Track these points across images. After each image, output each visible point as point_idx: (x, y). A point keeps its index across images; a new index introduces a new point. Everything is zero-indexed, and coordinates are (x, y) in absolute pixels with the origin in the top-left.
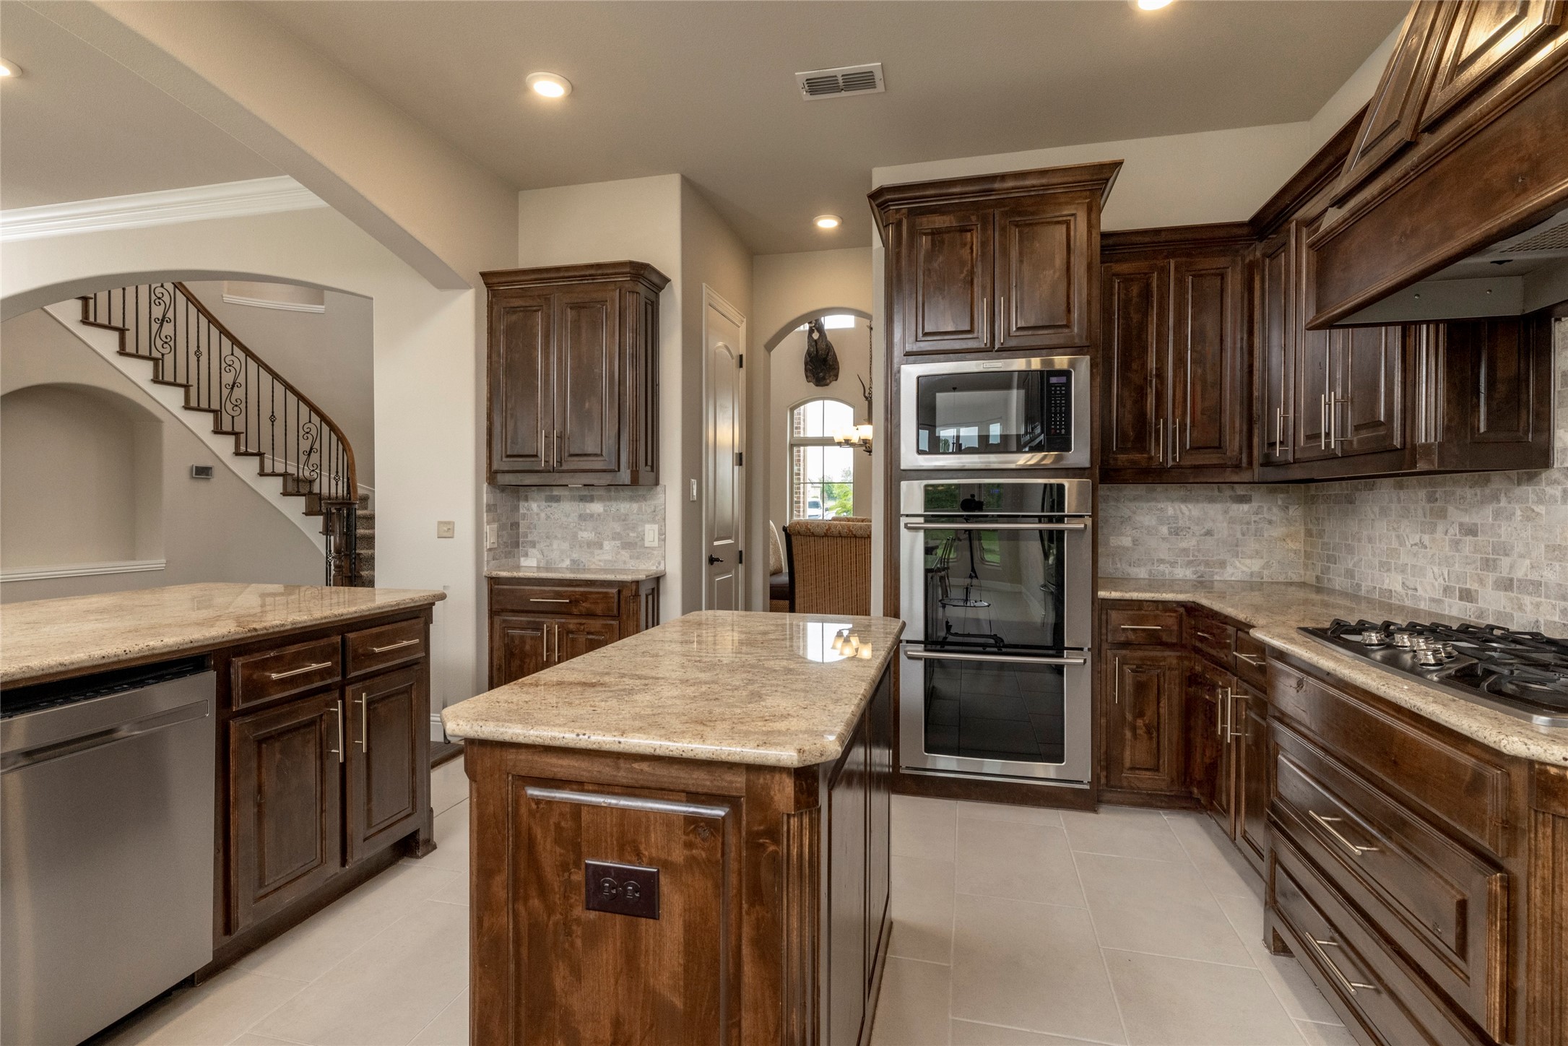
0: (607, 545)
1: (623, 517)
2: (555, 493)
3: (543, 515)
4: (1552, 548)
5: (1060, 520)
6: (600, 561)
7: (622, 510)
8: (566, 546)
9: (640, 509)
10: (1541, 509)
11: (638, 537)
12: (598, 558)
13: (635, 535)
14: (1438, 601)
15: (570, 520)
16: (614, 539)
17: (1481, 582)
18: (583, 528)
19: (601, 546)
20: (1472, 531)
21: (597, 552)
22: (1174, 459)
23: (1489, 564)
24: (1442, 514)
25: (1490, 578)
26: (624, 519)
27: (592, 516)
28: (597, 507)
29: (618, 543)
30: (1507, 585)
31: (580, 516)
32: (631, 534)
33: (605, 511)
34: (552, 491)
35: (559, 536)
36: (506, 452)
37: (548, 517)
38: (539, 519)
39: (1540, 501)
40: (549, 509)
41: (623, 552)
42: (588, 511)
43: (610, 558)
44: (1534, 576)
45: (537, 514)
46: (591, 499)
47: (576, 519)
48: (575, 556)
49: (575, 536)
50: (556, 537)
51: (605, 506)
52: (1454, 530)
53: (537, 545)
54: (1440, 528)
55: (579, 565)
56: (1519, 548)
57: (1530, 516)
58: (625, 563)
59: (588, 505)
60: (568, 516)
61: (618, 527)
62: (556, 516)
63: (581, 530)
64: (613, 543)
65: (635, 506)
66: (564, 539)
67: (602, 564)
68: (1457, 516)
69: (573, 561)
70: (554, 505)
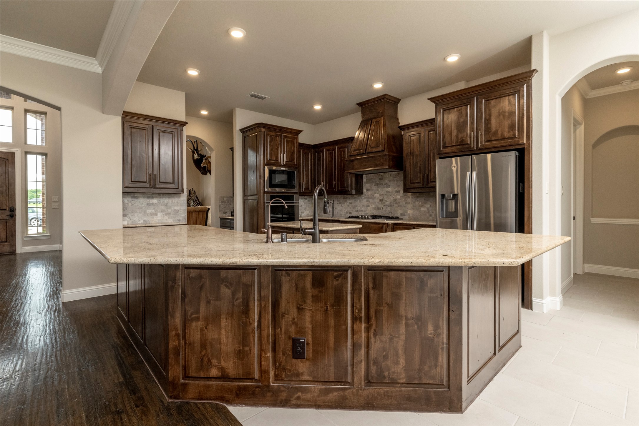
0: (159, 214)
1: (166, 204)
2: (136, 196)
3: (130, 204)
4: (363, 205)
5: (294, 203)
6: (156, 220)
7: (165, 202)
8: (141, 215)
9: (172, 201)
10: (362, 200)
11: (171, 211)
12: (156, 219)
13: (170, 210)
14: (345, 215)
15: (143, 205)
16: (162, 212)
17: (353, 211)
18: (149, 208)
19: (156, 215)
20: (351, 203)
21: (155, 217)
22: (303, 190)
23: (354, 208)
24: (346, 201)
25: (354, 210)
26: (166, 205)
27: (152, 204)
28: (155, 201)
29: (164, 213)
30: (357, 211)
31: (148, 204)
32: (169, 210)
33: (158, 202)
34: (134, 194)
35: (138, 212)
36: (131, 180)
37: (132, 205)
38: (128, 206)
39: (362, 199)
40: (133, 202)
41: (166, 216)
42: (151, 202)
43: (161, 219)
44: (361, 209)
45: (127, 204)
46: (153, 198)
47: (146, 205)
48: (145, 219)
49: (145, 211)
50: (136, 212)
51: (158, 200)
52: (348, 203)
53: (127, 215)
54: (346, 203)
55: (147, 222)
56: (359, 206)
57: (360, 201)
58: (166, 220)
59: (151, 200)
60: (142, 204)
61: (163, 208)
62: (137, 204)
63: (148, 209)
64: (162, 213)
65: (170, 201)
66: (140, 213)
67: (157, 221)
68: (349, 201)
69: (145, 221)
70: (136, 200)
